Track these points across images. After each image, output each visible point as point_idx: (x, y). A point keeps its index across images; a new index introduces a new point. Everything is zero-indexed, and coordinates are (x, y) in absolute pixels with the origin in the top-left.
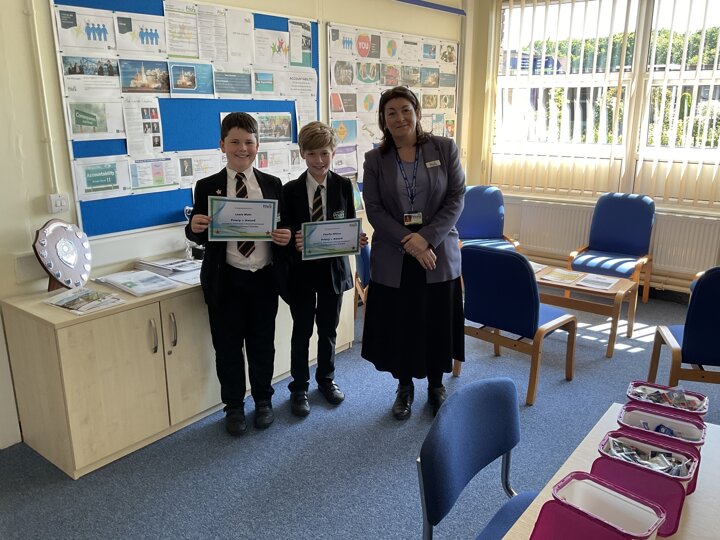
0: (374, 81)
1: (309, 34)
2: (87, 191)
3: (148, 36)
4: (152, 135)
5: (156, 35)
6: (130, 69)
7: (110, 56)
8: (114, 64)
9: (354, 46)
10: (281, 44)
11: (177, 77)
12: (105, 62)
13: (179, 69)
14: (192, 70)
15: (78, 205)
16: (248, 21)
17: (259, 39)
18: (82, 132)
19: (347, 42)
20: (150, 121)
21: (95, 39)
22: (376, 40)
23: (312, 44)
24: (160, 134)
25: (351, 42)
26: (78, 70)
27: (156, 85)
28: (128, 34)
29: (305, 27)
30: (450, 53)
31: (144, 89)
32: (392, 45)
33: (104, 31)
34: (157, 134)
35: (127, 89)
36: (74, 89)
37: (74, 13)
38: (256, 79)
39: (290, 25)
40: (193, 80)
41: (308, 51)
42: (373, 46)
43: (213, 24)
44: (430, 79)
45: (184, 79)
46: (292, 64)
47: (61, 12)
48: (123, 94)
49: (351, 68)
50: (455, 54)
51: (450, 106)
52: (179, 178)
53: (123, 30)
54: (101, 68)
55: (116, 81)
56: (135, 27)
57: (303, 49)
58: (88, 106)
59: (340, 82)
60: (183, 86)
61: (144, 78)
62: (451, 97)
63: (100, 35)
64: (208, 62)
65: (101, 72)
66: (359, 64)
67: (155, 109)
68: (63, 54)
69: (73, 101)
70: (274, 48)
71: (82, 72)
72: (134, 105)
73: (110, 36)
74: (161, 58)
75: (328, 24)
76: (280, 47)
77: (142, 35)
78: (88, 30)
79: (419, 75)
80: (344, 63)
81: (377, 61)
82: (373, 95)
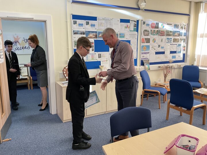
0: (156, 35)
1: (136, 23)
3: (93, 25)
5: (95, 25)
6: (88, 33)
7: (84, 30)
8: (84, 32)
9: (150, 26)
10: (127, 26)
11: (99, 35)
12: (82, 31)
16: (119, 21)
17: (121, 25)
19: (148, 25)
21: (80, 26)
22: (157, 24)
23: (137, 26)
24: (94, 48)
27: (94, 37)
29: (135, 21)
30: (184, 27)
31: (91, 38)
33: (83, 25)
36: (75, 38)
37: (76, 21)
38: (120, 35)
39: (130, 21)
41: (135, 28)
43: (109, 22)
47: (73, 21)
49: (149, 32)
50: (186, 27)
51: (184, 42)
52: (98, 58)
53: (87, 24)
54: (81, 33)
56: (90, 24)
57: (134, 27)
59: (145, 35)
60: (100, 37)
61: (91, 35)
62: (184, 39)
66: (151, 30)
67: (93, 42)
68: (73, 30)
69: (75, 40)
70: (125, 27)
71: (77, 34)
74: (96, 30)
75: (142, 20)
76: (127, 27)
77: (91, 25)
78: (79, 25)
79: (172, 33)
80: (147, 30)
81: (158, 29)
82: (156, 38)
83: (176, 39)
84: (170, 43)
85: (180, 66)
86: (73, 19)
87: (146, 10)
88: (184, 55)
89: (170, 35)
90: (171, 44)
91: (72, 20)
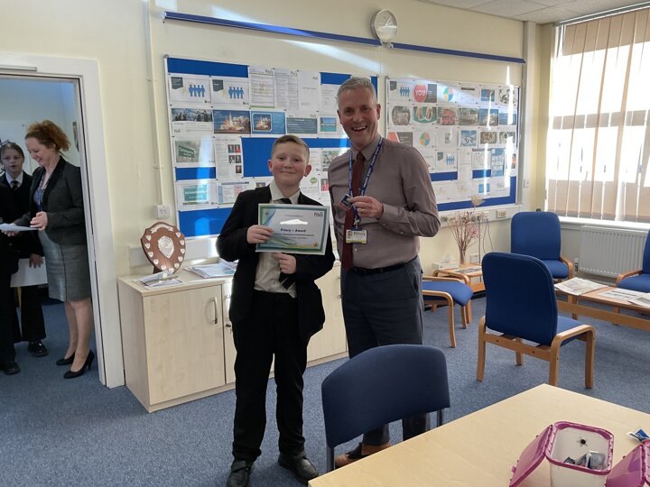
0: (431, 121)
2: (184, 204)
3: (236, 92)
4: (235, 165)
5: (242, 92)
6: (221, 116)
7: (207, 108)
8: (208, 113)
9: (411, 93)
11: (256, 122)
12: (202, 112)
13: (259, 116)
14: (268, 116)
15: (177, 213)
16: (316, 78)
17: (325, 92)
18: (183, 161)
19: (405, 91)
20: (234, 154)
21: (195, 95)
22: (433, 88)
24: (242, 164)
25: (408, 91)
26: (182, 118)
27: (240, 128)
28: (220, 92)
31: (231, 131)
32: (448, 91)
33: (203, 90)
34: (239, 164)
35: (217, 131)
36: (179, 131)
37: (181, 78)
38: (322, 122)
40: (269, 124)
42: (429, 92)
43: (287, 82)
44: (488, 119)
45: (262, 123)
47: (172, 78)
48: (215, 135)
49: (408, 112)
50: (515, 96)
53: (216, 89)
54: (199, 116)
55: (210, 125)
56: (226, 86)
58: (188, 143)
59: (396, 123)
60: (261, 128)
61: (231, 123)
63: (199, 93)
64: (281, 110)
65: (199, 119)
66: (415, 108)
67: (239, 146)
68: (172, 107)
69: (177, 140)
71: (185, 119)
72: (223, 143)
73: (206, 93)
74: (245, 108)
75: (387, 77)
77: (231, 92)
78: (191, 89)
79: (477, 115)
80: (402, 107)
81: (433, 105)
82: (429, 133)
83: (487, 134)
84: (472, 147)
85: (504, 214)
86: (170, 70)
87: (397, 46)
88: (513, 180)
89: (470, 122)
90: (474, 150)
91: (169, 77)
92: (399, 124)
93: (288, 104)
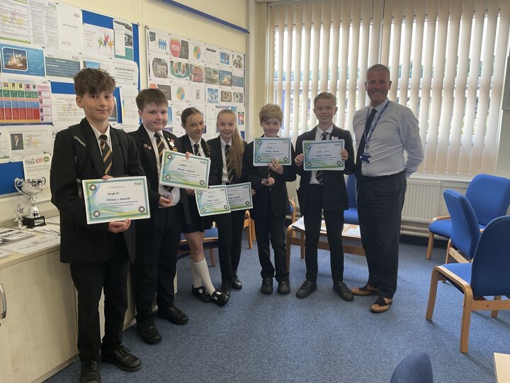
0: (185, 77)
1: (131, 33)
9: (168, 47)
10: (107, 38)
11: (8, 58)
13: (11, 51)
14: (23, 53)
16: (77, 16)
17: (87, 33)
22: (185, 45)
23: (133, 41)
25: (165, 44)
29: (127, 27)
30: (239, 61)
32: (197, 50)
39: (114, 24)
40: (24, 62)
41: (130, 47)
42: (182, 49)
43: (45, 14)
44: (226, 80)
45: (15, 61)
46: (116, 56)
49: (166, 65)
50: (242, 62)
51: (241, 101)
52: (10, 152)
57: (126, 44)
59: (157, 75)
60: (14, 66)
62: (241, 94)
64: (39, 48)
66: (172, 62)
70: (100, 42)
75: (146, 27)
76: (106, 42)
79: (218, 75)
80: (160, 60)
81: (186, 61)
82: (184, 88)
83: (225, 94)
84: (216, 104)
88: (243, 134)
90: (217, 107)
92: (159, 77)
93: (46, 40)
